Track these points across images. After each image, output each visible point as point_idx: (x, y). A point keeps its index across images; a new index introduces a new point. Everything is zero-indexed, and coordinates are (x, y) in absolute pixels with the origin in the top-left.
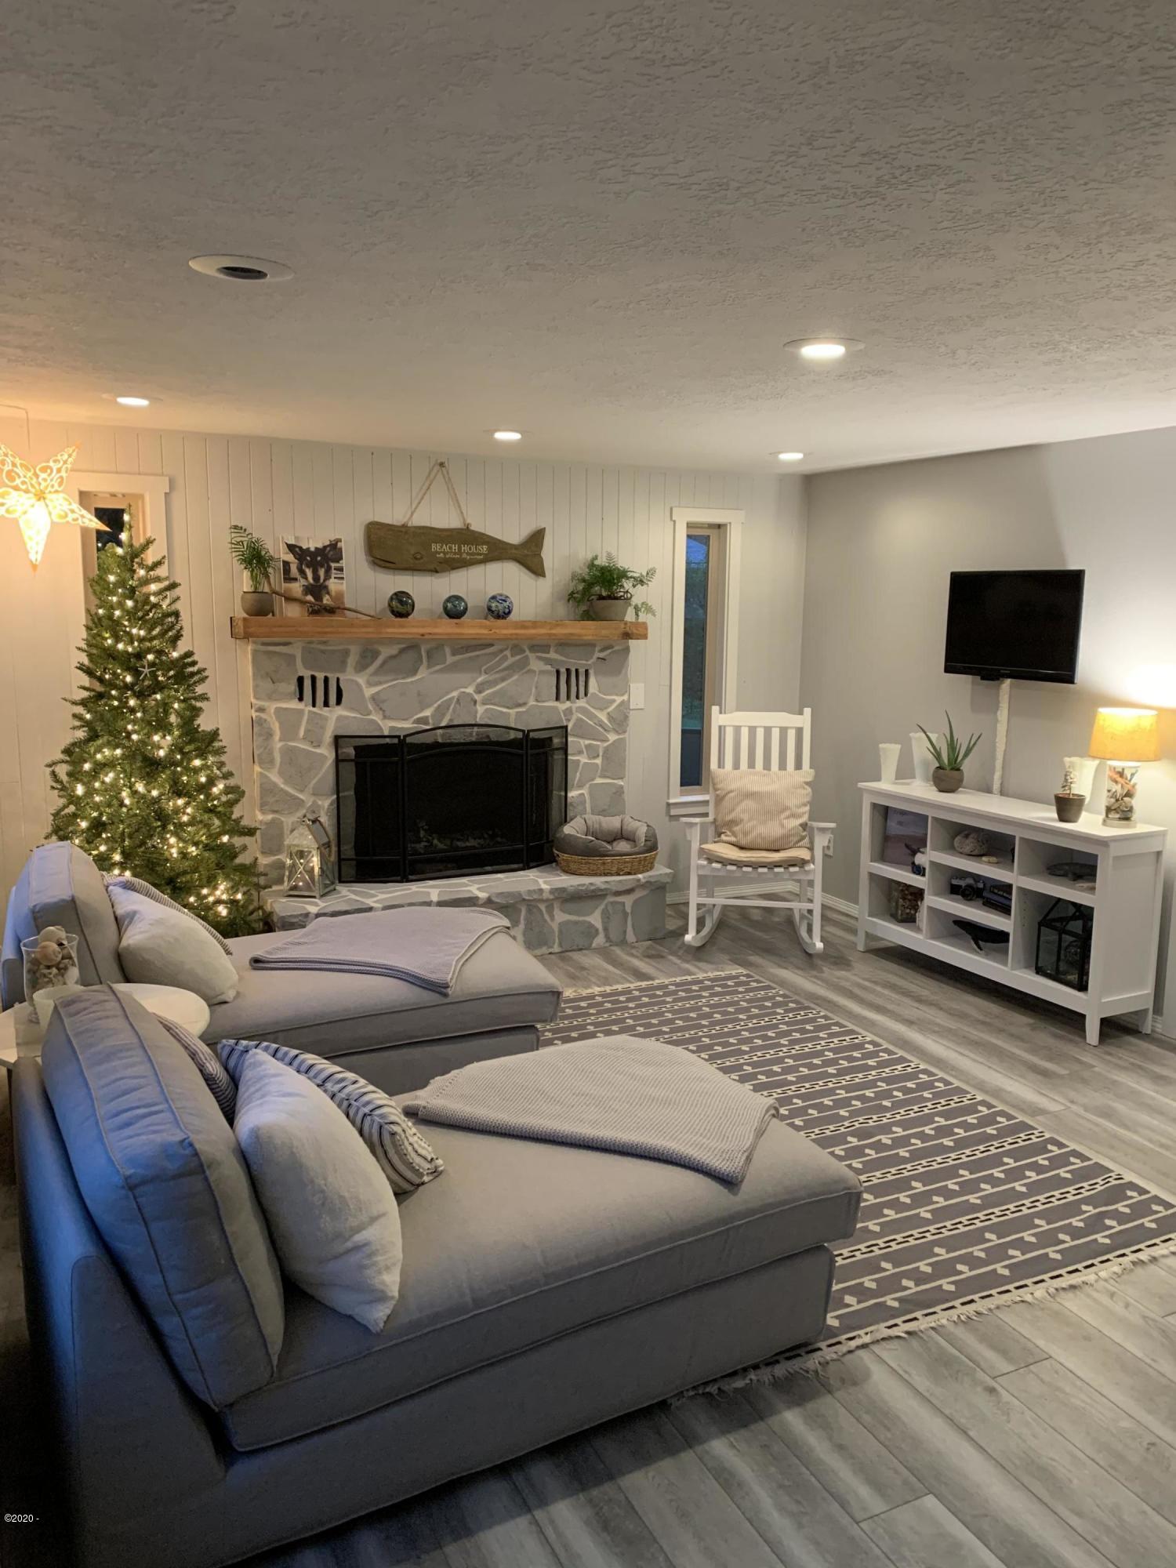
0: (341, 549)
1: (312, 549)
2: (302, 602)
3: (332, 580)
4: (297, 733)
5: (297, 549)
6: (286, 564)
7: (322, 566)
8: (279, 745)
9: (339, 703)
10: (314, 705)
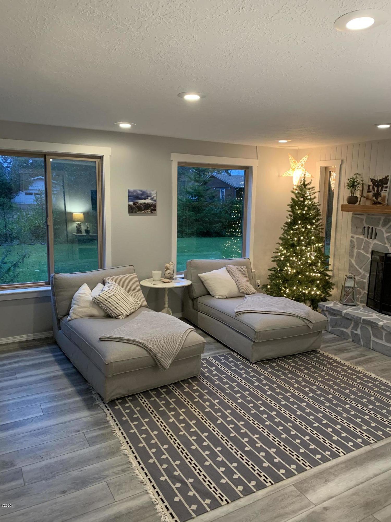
0: (388, 179)
1: (379, 180)
2: (371, 200)
3: (383, 191)
4: (361, 247)
5: (374, 180)
6: (369, 186)
7: (380, 186)
8: (356, 250)
9: (375, 238)
10: (368, 238)
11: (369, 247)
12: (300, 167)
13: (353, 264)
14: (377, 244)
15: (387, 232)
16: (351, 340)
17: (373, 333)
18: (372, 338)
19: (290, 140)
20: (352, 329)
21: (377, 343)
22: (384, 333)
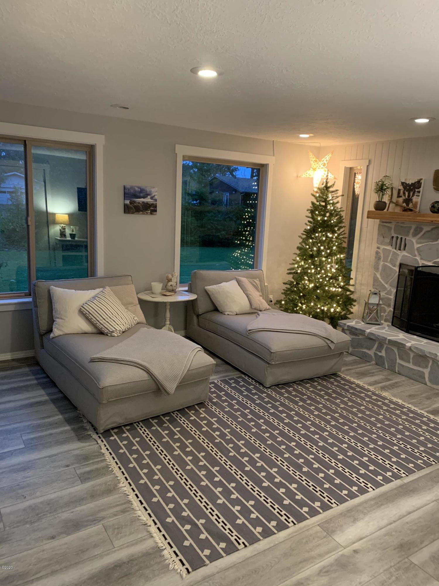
0: (421, 183)
1: (410, 184)
2: (401, 206)
3: (415, 197)
4: (388, 259)
5: (405, 184)
6: (399, 190)
7: (412, 191)
8: (382, 263)
9: (405, 250)
10: (396, 249)
11: (397, 259)
12: (322, 166)
13: (378, 278)
14: (407, 256)
15: (418, 243)
16: (374, 362)
17: (399, 355)
18: (398, 361)
19: (312, 135)
20: (376, 350)
21: (403, 366)
22: (412, 355)
